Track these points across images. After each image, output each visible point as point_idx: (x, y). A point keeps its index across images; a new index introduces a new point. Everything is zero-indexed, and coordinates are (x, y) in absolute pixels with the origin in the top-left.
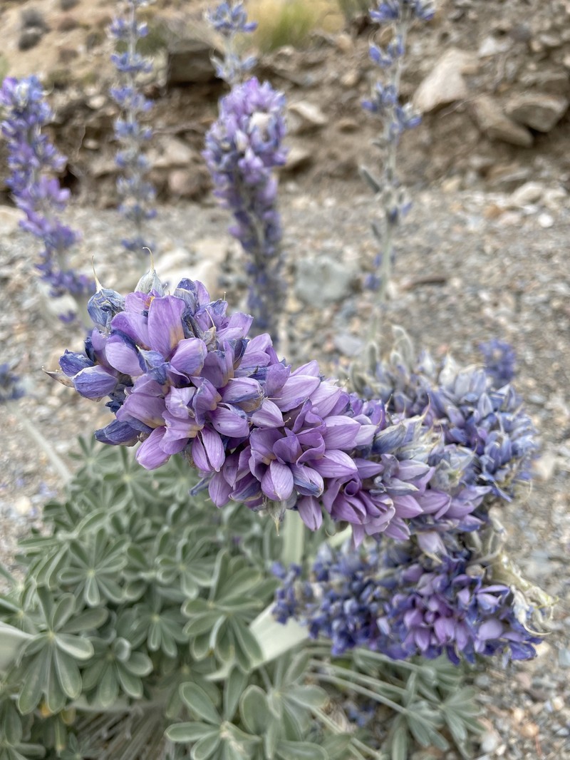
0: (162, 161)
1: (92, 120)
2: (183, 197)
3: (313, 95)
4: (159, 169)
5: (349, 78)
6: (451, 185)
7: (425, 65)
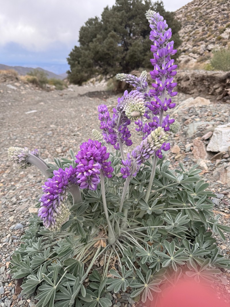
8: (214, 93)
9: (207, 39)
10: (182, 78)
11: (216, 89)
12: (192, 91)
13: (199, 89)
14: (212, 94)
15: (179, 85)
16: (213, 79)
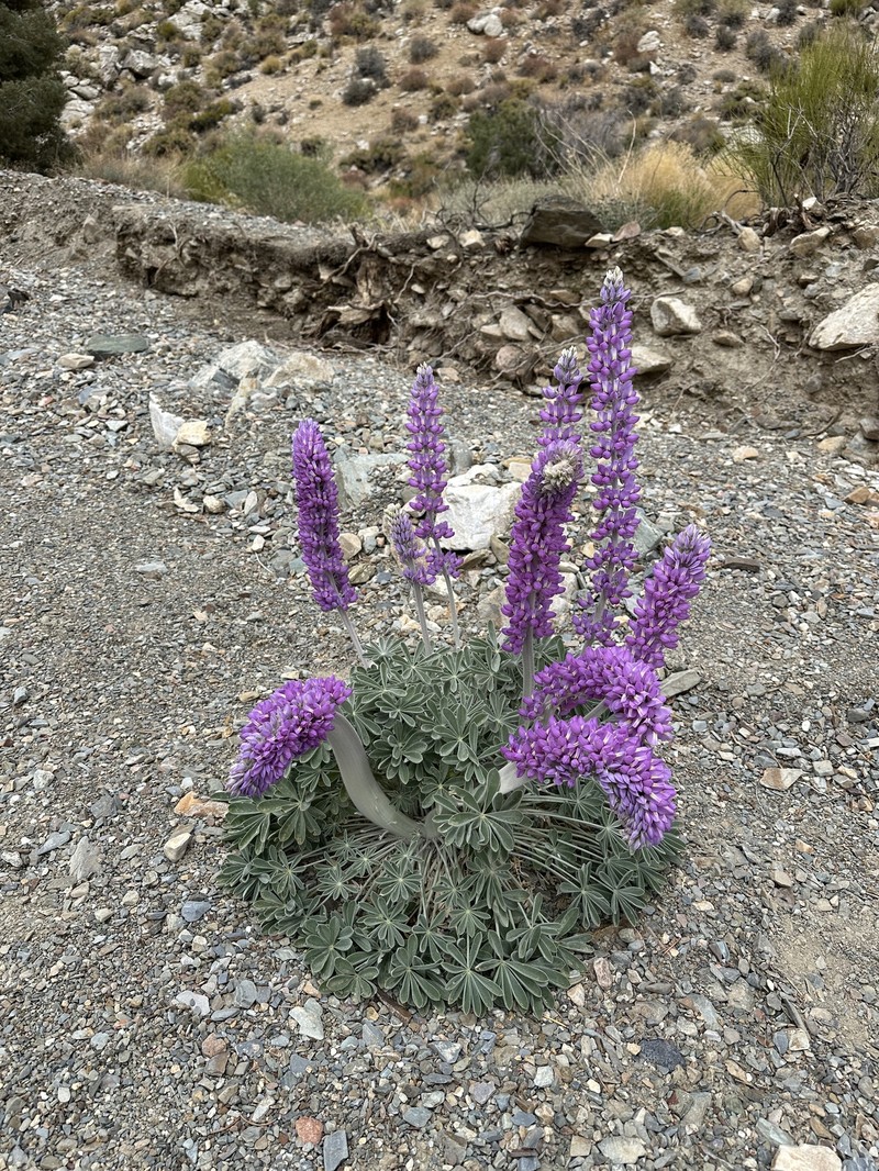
0: (492, 329)
1: (426, 263)
2: (504, 377)
3: (693, 293)
4: (487, 337)
5: (743, 284)
6: (830, 444)
7: (839, 293)
8: (279, 306)
9: (122, 22)
10: (138, 227)
11: (284, 291)
12: (191, 288)
13: (219, 284)
14: (270, 308)
15: (130, 252)
16: (269, 255)
